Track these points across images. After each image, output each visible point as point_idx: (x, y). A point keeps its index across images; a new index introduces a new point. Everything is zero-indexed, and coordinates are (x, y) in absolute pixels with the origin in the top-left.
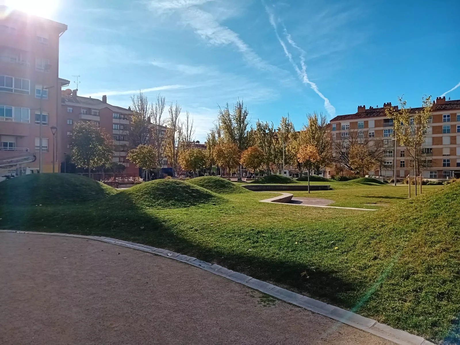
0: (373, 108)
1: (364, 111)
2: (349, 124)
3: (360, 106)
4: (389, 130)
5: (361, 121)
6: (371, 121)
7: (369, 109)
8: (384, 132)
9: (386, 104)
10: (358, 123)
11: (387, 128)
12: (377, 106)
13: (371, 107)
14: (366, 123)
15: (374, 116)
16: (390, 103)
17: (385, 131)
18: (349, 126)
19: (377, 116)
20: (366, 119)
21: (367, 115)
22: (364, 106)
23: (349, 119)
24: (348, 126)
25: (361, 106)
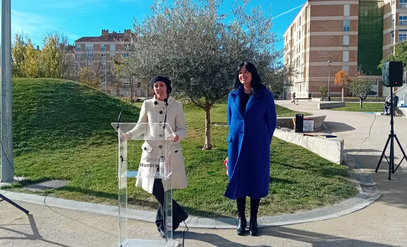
0: (116, 32)
1: (108, 35)
2: (93, 46)
3: (103, 29)
4: (128, 55)
5: (102, 44)
6: (113, 45)
7: (112, 33)
9: (127, 30)
10: (101, 46)
13: (114, 31)
14: (108, 47)
16: (130, 30)
17: (124, 55)
20: (108, 43)
21: (109, 38)
22: (108, 30)
23: (93, 41)
25: (105, 30)
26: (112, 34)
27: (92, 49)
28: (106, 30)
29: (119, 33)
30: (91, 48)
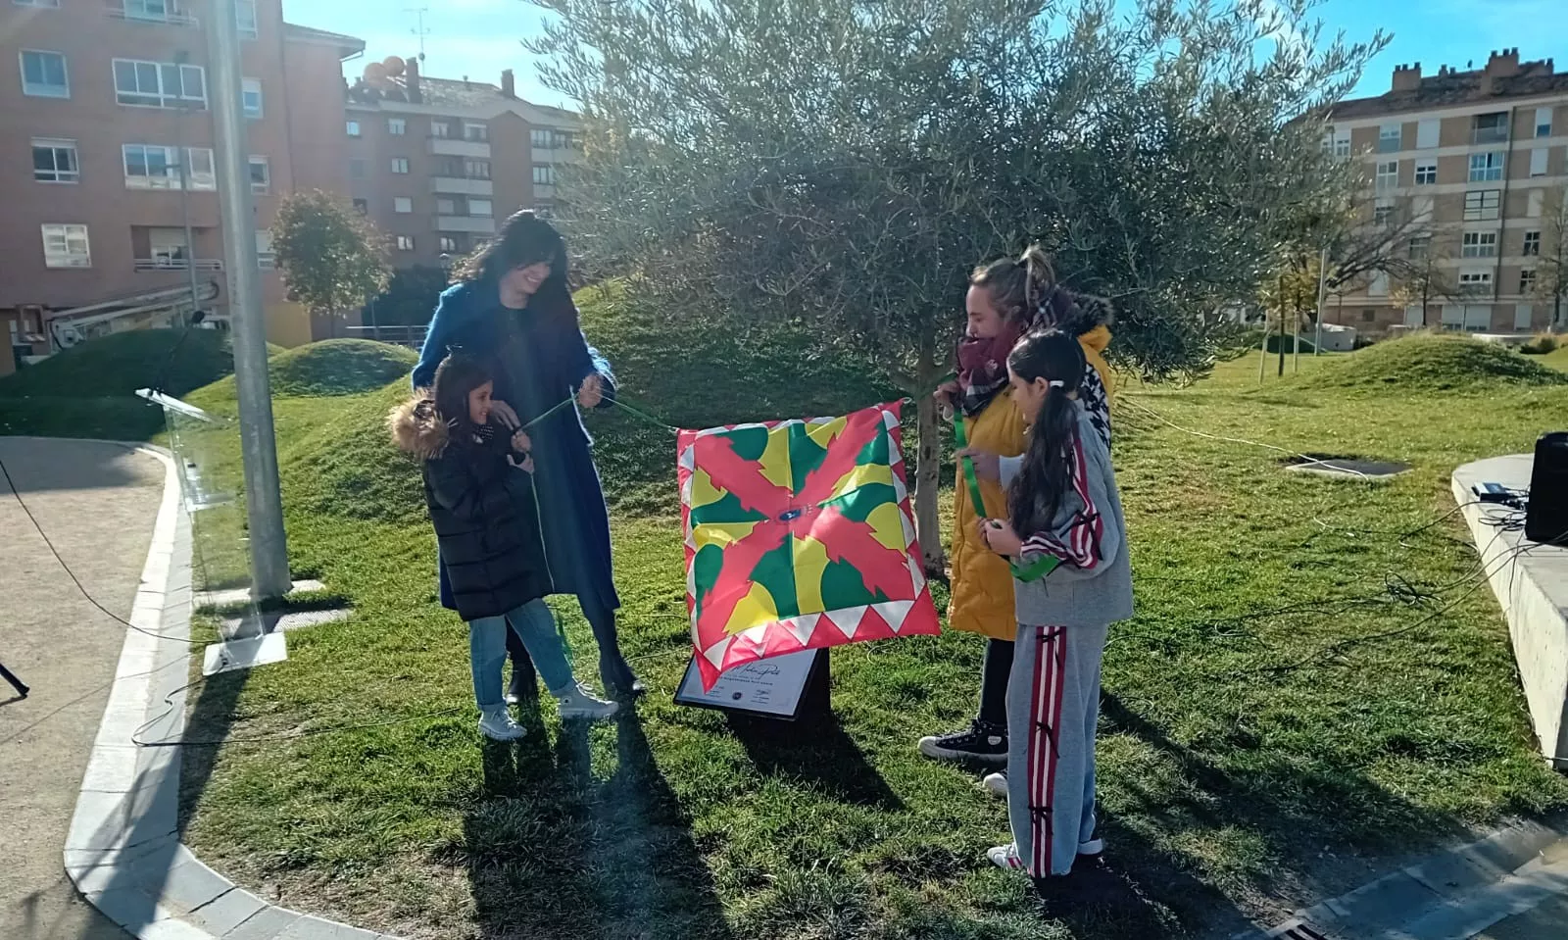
0: (1453, 70)
1: (1415, 85)
2: (1349, 137)
3: (1401, 64)
4: (1490, 156)
5: (1390, 124)
6: (1429, 123)
7: (1437, 74)
8: (1471, 163)
9: (1500, 53)
10: (1383, 131)
11: (1485, 148)
12: (1470, 65)
13: (1444, 67)
14: (1411, 130)
15: (1441, 104)
16: (1515, 51)
17: (1475, 159)
18: (1349, 145)
19: (1453, 103)
20: (1410, 117)
21: (1419, 99)
22: (1417, 65)
23: (1350, 117)
24: (1347, 142)
25: (1405, 66)
26: (1434, 78)
27: (1346, 148)
28: (1411, 67)
29: (1467, 70)
30: (1343, 145)
